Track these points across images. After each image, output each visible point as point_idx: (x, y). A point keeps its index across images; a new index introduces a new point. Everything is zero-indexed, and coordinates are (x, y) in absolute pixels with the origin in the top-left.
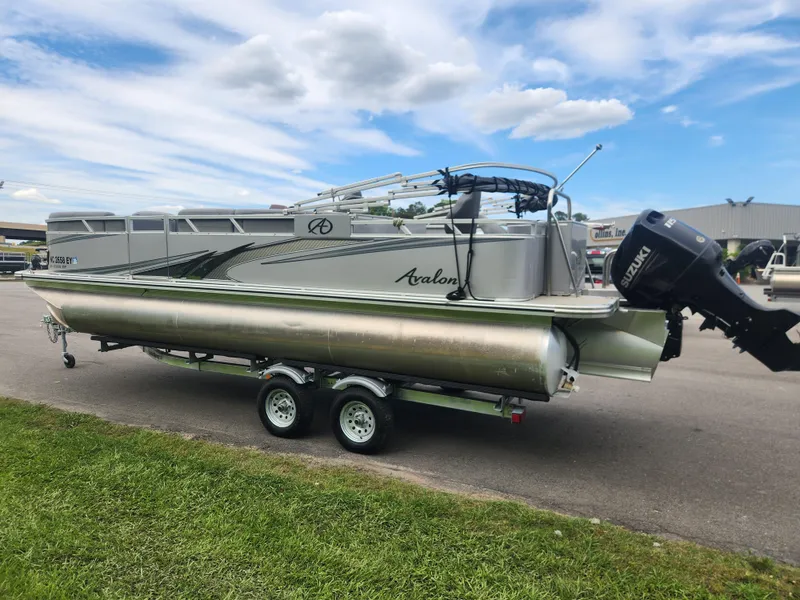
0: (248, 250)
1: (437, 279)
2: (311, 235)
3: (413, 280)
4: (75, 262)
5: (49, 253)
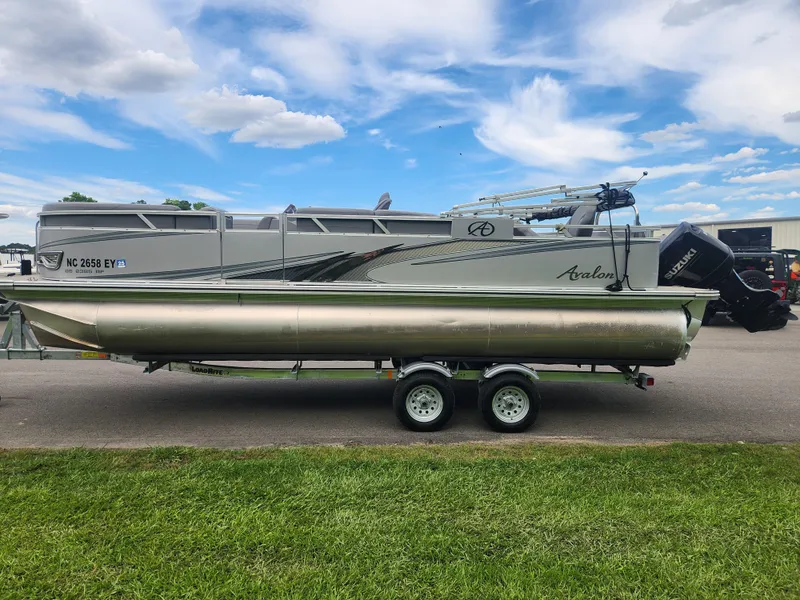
0: (396, 251)
1: (596, 274)
2: (471, 237)
3: (574, 276)
4: (121, 265)
5: (63, 254)
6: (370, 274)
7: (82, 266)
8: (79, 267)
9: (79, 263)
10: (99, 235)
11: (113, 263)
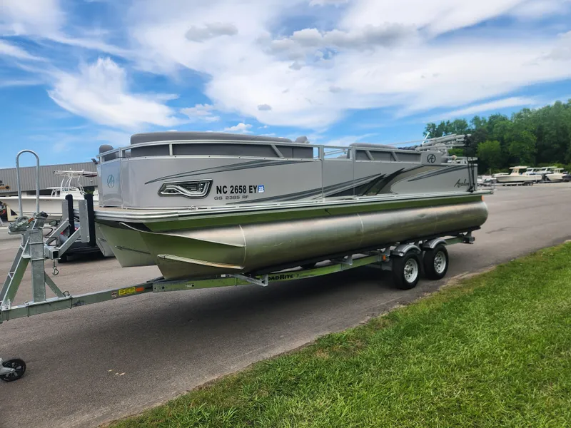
0: (402, 173)
1: (465, 183)
2: (428, 163)
3: (459, 185)
4: (261, 191)
5: (211, 182)
6: (392, 190)
7: (232, 192)
8: (228, 194)
9: (229, 190)
10: (248, 163)
11: (255, 189)
